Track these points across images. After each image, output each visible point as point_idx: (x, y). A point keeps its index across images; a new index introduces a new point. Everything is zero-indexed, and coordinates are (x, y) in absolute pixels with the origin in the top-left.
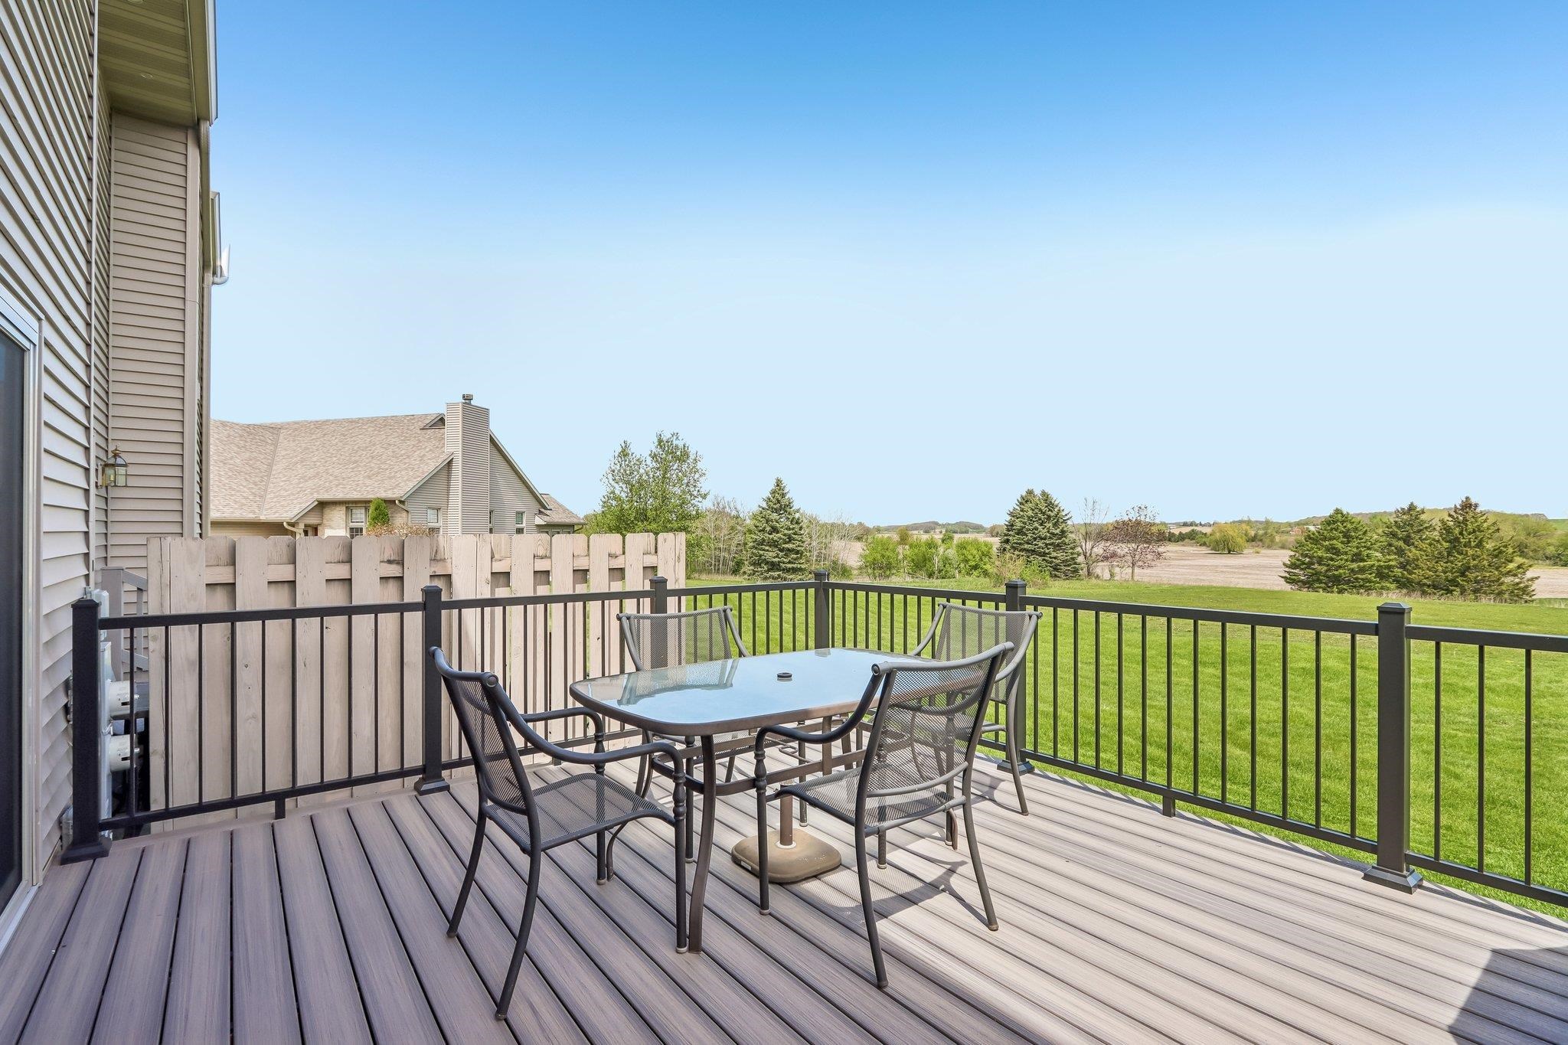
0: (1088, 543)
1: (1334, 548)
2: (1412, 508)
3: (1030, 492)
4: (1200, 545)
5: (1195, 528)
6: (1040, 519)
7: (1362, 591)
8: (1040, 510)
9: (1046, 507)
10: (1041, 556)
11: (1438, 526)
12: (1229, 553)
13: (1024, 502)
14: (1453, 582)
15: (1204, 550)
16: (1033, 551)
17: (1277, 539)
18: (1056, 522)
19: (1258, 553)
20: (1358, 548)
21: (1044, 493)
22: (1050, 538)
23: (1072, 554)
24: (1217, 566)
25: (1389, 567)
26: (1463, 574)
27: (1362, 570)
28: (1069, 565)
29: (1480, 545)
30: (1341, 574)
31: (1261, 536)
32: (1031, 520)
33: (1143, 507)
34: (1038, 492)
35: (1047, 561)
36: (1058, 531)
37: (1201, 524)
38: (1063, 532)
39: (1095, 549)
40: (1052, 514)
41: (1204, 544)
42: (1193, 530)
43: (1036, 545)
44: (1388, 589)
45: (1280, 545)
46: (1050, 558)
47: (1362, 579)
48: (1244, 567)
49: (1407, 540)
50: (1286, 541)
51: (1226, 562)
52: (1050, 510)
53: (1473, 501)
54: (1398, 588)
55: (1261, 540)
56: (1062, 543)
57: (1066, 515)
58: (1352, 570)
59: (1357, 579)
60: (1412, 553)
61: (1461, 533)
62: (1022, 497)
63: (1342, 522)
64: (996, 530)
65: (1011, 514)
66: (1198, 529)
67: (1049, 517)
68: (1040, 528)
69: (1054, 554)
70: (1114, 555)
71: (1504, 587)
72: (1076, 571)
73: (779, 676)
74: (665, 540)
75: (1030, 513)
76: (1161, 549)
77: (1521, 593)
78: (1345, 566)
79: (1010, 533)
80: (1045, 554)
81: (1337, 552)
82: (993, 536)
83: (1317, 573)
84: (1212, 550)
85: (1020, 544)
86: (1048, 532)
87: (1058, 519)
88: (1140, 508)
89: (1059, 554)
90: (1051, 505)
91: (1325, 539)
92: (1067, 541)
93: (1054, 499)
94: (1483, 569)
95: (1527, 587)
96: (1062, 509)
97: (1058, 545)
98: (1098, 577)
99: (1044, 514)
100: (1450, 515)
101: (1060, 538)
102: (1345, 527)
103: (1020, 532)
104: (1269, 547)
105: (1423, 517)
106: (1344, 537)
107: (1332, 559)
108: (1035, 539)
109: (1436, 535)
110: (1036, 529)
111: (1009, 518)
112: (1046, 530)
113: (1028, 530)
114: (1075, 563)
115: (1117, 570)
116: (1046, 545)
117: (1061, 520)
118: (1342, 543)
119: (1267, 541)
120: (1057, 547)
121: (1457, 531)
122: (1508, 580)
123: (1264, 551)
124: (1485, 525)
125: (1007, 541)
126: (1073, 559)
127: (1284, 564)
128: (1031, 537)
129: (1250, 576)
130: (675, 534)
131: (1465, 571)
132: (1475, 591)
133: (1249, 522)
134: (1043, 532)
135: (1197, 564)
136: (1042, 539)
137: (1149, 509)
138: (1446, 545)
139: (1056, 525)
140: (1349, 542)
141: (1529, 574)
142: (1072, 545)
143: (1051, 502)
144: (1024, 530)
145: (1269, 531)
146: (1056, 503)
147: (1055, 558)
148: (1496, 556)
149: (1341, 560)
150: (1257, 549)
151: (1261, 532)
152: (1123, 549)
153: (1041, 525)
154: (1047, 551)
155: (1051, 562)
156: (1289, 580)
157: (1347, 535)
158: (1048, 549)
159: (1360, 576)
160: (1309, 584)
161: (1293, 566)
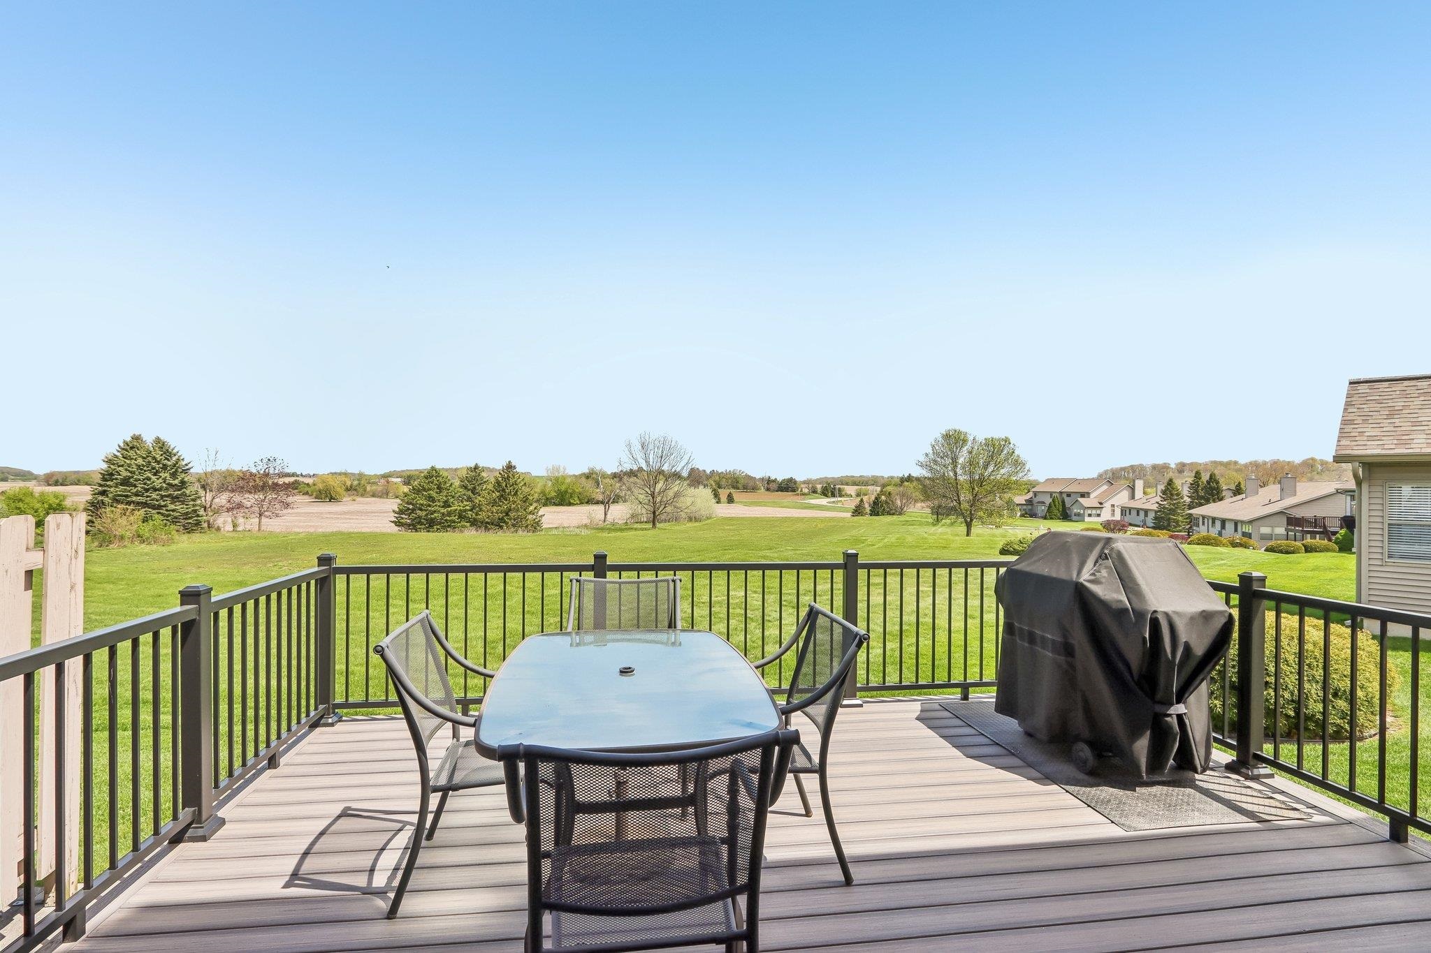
0: (208, 494)
1: (431, 497)
2: (476, 467)
3: (137, 438)
4: (303, 494)
5: (298, 478)
6: (154, 468)
7: (448, 529)
8: (154, 458)
9: (162, 455)
10: (154, 509)
11: (493, 480)
12: (330, 501)
13: (128, 448)
14: (502, 520)
15: (307, 499)
16: (146, 503)
17: (368, 488)
18: (173, 472)
19: (354, 500)
20: (446, 496)
21: (158, 440)
22: (167, 489)
23: (194, 506)
24: (322, 513)
25: (465, 511)
26: (507, 514)
27: (449, 514)
28: (190, 518)
29: (516, 494)
30: (435, 518)
31: (358, 486)
32: (142, 469)
33: (271, 459)
34: (149, 439)
35: (162, 514)
36: (176, 482)
37: (302, 475)
38: (183, 482)
39: (217, 500)
40: (169, 463)
41: (307, 493)
42: (296, 481)
43: (147, 497)
44: (466, 527)
45: (371, 494)
46: (167, 510)
47: (450, 521)
48: (345, 513)
49: (473, 491)
50: (376, 490)
51: (330, 509)
52: (166, 459)
53: (513, 464)
54: (471, 526)
55: (356, 490)
56: (182, 494)
57: (186, 465)
58: (443, 514)
59: (446, 520)
60: (478, 500)
61: (506, 486)
62: (125, 443)
63: (436, 477)
64: (55, 478)
65: (109, 461)
66: (301, 479)
67: (165, 467)
68: (154, 478)
69: (172, 507)
70: (240, 506)
71: (529, 523)
72: (198, 524)
73: (621, 672)
74: (58, 526)
75: (140, 461)
76: (290, 499)
77: (535, 526)
78: (438, 511)
79: (108, 483)
80: (160, 507)
81: (434, 501)
82: (49, 485)
83: (420, 517)
84: (316, 498)
85: (127, 496)
86: (164, 482)
87: (177, 469)
88: (269, 460)
89: (179, 507)
90: (168, 454)
91: (424, 490)
92: (188, 492)
93: (172, 447)
94: (518, 510)
95: (539, 521)
96: (182, 458)
97: (177, 497)
98: (218, 529)
99: (158, 462)
100: (500, 473)
101: (178, 491)
102: (438, 481)
103: (125, 482)
104: (362, 495)
105: (484, 474)
106: (437, 488)
107: (430, 506)
108: (147, 490)
109: (490, 487)
110: (149, 479)
111: (105, 466)
112: (161, 480)
113: (136, 480)
114: (198, 516)
115: (241, 520)
116: (162, 497)
117: (180, 470)
118: (437, 493)
119: (361, 490)
120: (174, 499)
121: (504, 485)
122: (530, 517)
123: (359, 499)
124: (519, 480)
125: (103, 493)
126: (195, 511)
127: (394, 511)
128: (142, 488)
129: (351, 521)
130: (71, 515)
131: (509, 511)
132: (514, 525)
133: (346, 474)
134: (158, 483)
135: (303, 511)
136: (156, 490)
137: (278, 462)
138: (498, 494)
139: (174, 475)
140: (440, 492)
141: (540, 513)
142: (193, 497)
143: (167, 450)
144: (131, 480)
145: (362, 482)
146: (175, 451)
147: (173, 511)
148: (524, 502)
149: (436, 506)
150: (355, 498)
151: (356, 483)
152: (250, 499)
153: (155, 474)
154: (163, 503)
155: (168, 516)
156: (398, 523)
157: (439, 488)
158: (164, 501)
159: (448, 518)
160: (413, 527)
161: (401, 512)
